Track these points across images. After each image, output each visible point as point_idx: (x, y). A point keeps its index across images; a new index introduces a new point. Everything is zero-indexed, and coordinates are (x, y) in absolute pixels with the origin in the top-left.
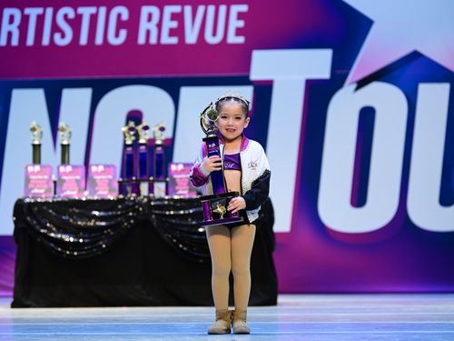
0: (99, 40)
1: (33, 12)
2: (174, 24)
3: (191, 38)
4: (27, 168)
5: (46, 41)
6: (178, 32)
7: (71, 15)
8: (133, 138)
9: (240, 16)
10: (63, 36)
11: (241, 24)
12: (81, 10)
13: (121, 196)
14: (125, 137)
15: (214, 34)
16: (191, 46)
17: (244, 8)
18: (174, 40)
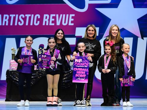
0: (31, 24)
1: (12, 16)
2: (53, 20)
3: (58, 23)
4: (10, 61)
5: (16, 24)
6: (55, 22)
7: (23, 17)
8: (41, 52)
9: (72, 17)
10: (21, 23)
11: (73, 20)
12: (26, 15)
13: (37, 69)
14: (39, 52)
15: (65, 23)
16: (58, 26)
17: (74, 15)
18: (53, 24)
